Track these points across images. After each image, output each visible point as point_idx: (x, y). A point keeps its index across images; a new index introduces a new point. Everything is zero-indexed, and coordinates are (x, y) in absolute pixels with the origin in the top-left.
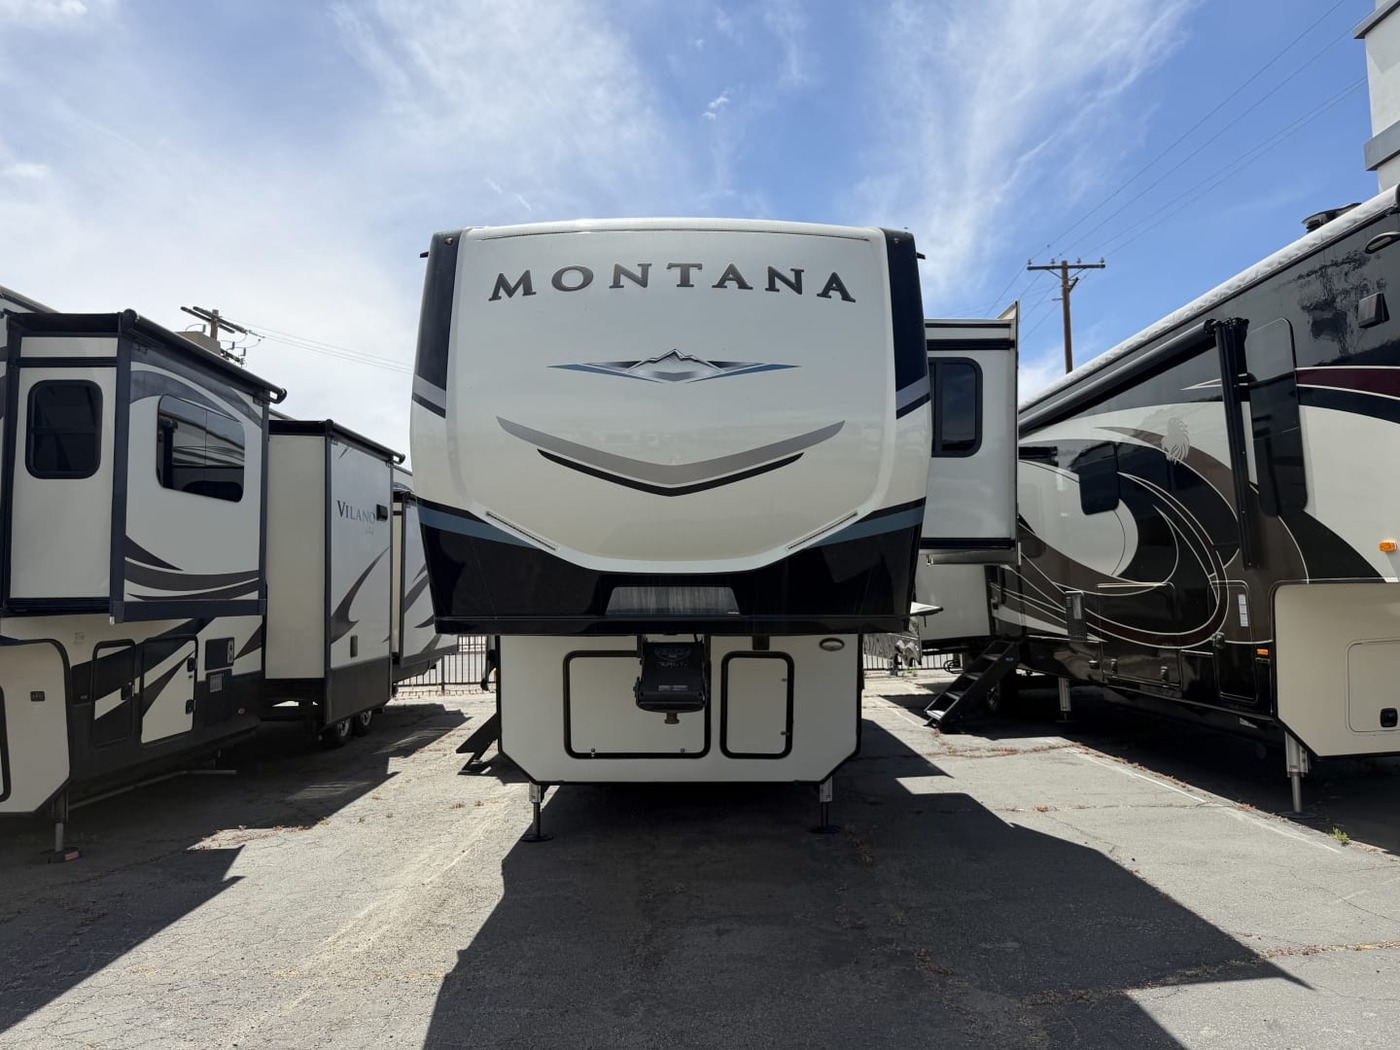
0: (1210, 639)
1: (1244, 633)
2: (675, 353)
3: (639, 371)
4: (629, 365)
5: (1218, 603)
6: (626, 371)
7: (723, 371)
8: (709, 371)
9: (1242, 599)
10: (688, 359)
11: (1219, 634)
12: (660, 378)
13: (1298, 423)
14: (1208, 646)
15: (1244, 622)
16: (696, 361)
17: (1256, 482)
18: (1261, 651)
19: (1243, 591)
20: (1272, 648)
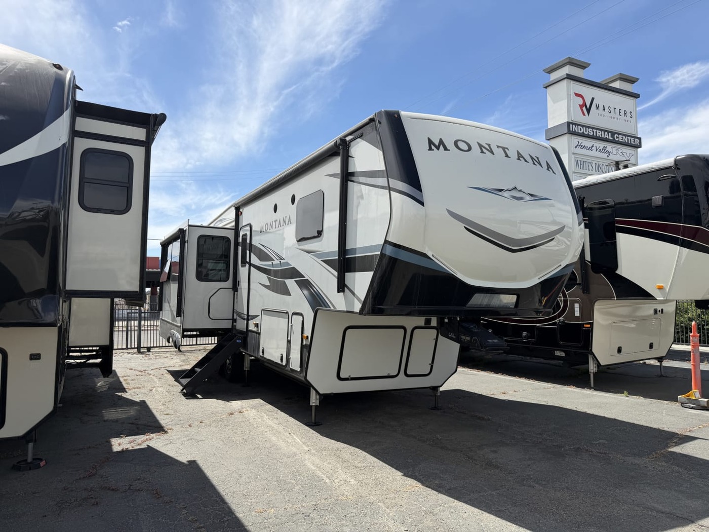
0: (556, 321)
1: (577, 318)
2: (515, 188)
3: (506, 194)
4: (501, 190)
5: (562, 307)
6: (500, 193)
7: (533, 198)
8: (528, 198)
9: (577, 306)
10: (520, 191)
11: (561, 319)
12: (513, 198)
13: (615, 239)
14: (555, 324)
15: (577, 314)
16: (524, 192)
17: (590, 260)
18: (585, 325)
19: (577, 302)
20: (592, 324)
